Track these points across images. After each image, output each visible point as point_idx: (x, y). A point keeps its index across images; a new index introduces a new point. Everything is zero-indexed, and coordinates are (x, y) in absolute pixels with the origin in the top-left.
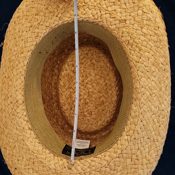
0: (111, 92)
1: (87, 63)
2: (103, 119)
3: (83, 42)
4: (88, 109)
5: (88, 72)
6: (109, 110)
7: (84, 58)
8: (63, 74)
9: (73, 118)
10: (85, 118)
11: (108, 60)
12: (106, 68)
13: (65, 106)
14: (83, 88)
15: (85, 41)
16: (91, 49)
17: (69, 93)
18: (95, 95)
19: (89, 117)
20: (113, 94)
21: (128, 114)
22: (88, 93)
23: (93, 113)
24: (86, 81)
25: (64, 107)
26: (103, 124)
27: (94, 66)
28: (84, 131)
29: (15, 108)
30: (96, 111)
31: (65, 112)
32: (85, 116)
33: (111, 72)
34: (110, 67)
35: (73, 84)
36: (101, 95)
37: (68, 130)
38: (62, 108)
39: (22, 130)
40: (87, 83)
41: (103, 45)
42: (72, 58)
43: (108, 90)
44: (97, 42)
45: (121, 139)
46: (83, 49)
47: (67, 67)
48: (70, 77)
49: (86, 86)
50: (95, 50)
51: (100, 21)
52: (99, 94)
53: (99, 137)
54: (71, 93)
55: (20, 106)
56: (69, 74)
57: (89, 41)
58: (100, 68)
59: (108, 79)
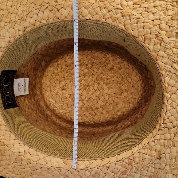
0: (88, 114)
1: (123, 85)
2: (57, 105)
3: (150, 80)
4: (69, 85)
5: (112, 86)
6: (67, 112)
7: (129, 82)
8: (108, 56)
9: (56, 68)
10: (58, 82)
11: (125, 113)
12: (116, 110)
13: (69, 59)
14: (94, 79)
15: (151, 83)
16: (139, 93)
17: (86, 63)
18: (85, 94)
19: (59, 87)
20: (85, 117)
21: (48, 153)
22: (88, 86)
23: (64, 91)
24: (102, 83)
25: (68, 57)
26: (51, 105)
27: (119, 94)
28: (42, 82)
29: (50, 8)
30: (67, 96)
31: (63, 59)
32: (60, 82)
33: (110, 117)
34: (117, 115)
35: (98, 68)
36: (85, 102)
37: (43, 61)
38: (68, 55)
39: (22, 19)
40: (99, 83)
41: (145, 105)
42: (128, 68)
43: (91, 111)
44: (149, 98)
45: (20, 144)
46: (139, 82)
47: (117, 61)
48: (105, 64)
49: (96, 83)
50: (137, 98)
51: (161, 126)
52: (86, 99)
53: (38, 98)
54: (87, 65)
55: (52, 14)
56: (108, 63)
57: (150, 88)
58: (116, 101)
59: (103, 112)
